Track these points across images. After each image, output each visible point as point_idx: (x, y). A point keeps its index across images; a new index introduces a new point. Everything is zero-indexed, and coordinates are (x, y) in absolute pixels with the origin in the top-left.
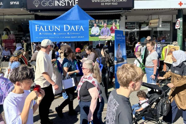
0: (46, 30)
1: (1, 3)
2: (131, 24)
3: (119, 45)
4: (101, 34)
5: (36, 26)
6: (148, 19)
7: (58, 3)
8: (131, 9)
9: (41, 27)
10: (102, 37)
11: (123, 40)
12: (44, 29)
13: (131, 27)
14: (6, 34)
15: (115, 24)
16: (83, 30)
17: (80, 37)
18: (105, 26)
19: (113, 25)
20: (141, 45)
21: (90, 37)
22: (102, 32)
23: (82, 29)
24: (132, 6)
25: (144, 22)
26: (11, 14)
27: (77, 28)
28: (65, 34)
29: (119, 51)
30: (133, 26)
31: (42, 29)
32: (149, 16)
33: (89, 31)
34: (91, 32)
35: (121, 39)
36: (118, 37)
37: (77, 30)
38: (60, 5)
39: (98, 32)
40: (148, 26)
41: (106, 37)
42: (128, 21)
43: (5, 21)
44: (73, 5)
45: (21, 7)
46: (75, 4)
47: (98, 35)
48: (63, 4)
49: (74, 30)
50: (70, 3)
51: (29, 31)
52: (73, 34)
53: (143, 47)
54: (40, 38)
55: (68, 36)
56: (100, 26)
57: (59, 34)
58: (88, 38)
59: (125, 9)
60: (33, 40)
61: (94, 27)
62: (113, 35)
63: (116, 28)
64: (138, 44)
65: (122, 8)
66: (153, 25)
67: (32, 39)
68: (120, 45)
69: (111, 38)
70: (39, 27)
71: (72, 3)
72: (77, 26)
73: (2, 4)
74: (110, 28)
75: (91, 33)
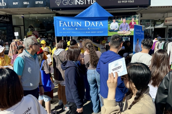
0: (69, 26)
1: (28, 2)
2: (146, 22)
3: (137, 40)
4: (120, 29)
5: (60, 21)
6: (163, 17)
7: (77, 2)
8: (147, 7)
9: (65, 22)
10: (120, 33)
11: (142, 35)
12: (67, 25)
13: (146, 24)
14: (31, 31)
15: (135, 20)
16: (102, 26)
17: (99, 32)
18: (124, 21)
19: (132, 20)
20: (158, 41)
21: (109, 32)
22: (121, 28)
23: (102, 24)
24: (148, 4)
25: (159, 20)
26: (35, 13)
27: (96, 24)
28: (86, 29)
29: (138, 46)
30: (148, 24)
31: (66, 24)
32: (165, 14)
33: (108, 26)
34: (110, 27)
35: (140, 35)
36: (137, 32)
37: (96, 26)
38: (79, 3)
39: (117, 27)
40: (163, 23)
41: (124, 33)
42: (143, 18)
43: (30, 19)
44: (92, 3)
45: (45, 6)
46: (93, 2)
47: (117, 30)
48: (82, 3)
49: (94, 26)
50: (88, 2)
51: (54, 26)
52: (93, 29)
53: (161, 42)
54: (63, 32)
55: (88, 31)
56: (119, 21)
57: (80, 29)
58: (107, 33)
59: (141, 6)
60: (57, 35)
61: (113, 23)
62: (132, 30)
63: (135, 23)
64: (155, 40)
65: (138, 5)
66: (169, 22)
67: (56, 33)
68: (139, 40)
69: (130, 33)
70: (63, 23)
71: (90, 2)
72: (96, 22)
73: (28, 4)
74: (129, 23)
75: (110, 29)
